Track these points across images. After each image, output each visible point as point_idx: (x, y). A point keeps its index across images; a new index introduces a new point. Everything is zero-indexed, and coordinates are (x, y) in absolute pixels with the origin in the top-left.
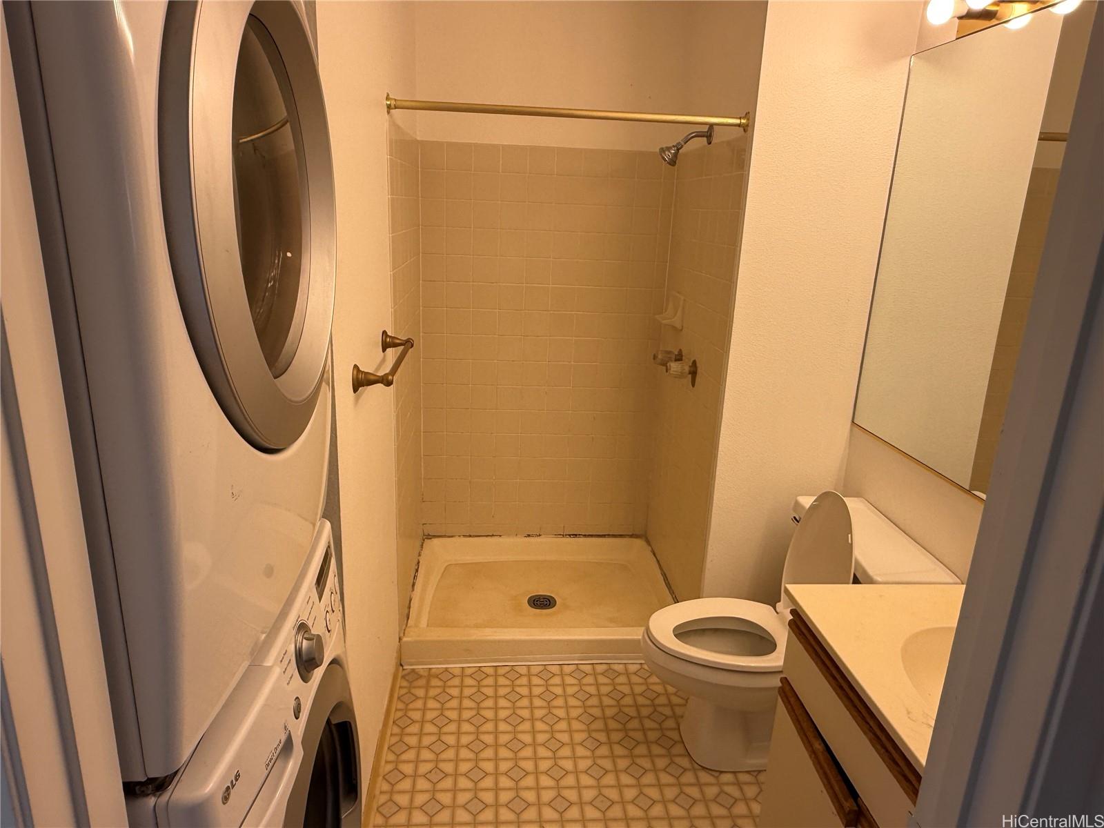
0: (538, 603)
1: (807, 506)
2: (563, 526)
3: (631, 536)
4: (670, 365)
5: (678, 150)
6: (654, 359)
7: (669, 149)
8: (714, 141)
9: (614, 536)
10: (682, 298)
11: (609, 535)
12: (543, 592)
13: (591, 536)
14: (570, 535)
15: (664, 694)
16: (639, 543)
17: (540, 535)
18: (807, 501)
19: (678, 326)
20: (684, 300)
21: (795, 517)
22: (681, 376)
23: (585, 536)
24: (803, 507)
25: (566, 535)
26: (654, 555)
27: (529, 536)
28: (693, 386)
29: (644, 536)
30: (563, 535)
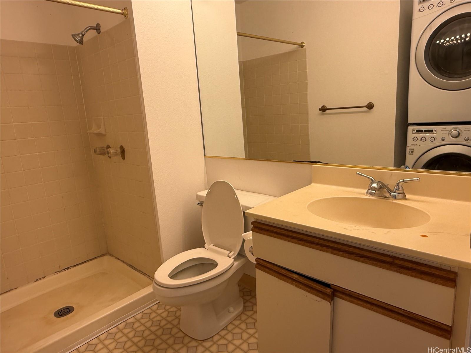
0: (62, 313)
1: (205, 195)
2: (59, 266)
3: (101, 256)
4: (110, 150)
5: (83, 35)
6: (95, 152)
7: (78, 35)
8: (102, 31)
9: (91, 260)
10: (102, 118)
11: (88, 260)
12: (61, 306)
13: (78, 265)
14: (64, 270)
15: (162, 320)
16: (106, 258)
17: (45, 277)
18: (204, 193)
19: (104, 133)
20: (104, 118)
21: (198, 203)
22: (116, 154)
23: (74, 266)
24: (203, 196)
25: (62, 270)
26: (118, 259)
27: (37, 280)
28: (124, 158)
29: (108, 253)
30: (60, 271)
